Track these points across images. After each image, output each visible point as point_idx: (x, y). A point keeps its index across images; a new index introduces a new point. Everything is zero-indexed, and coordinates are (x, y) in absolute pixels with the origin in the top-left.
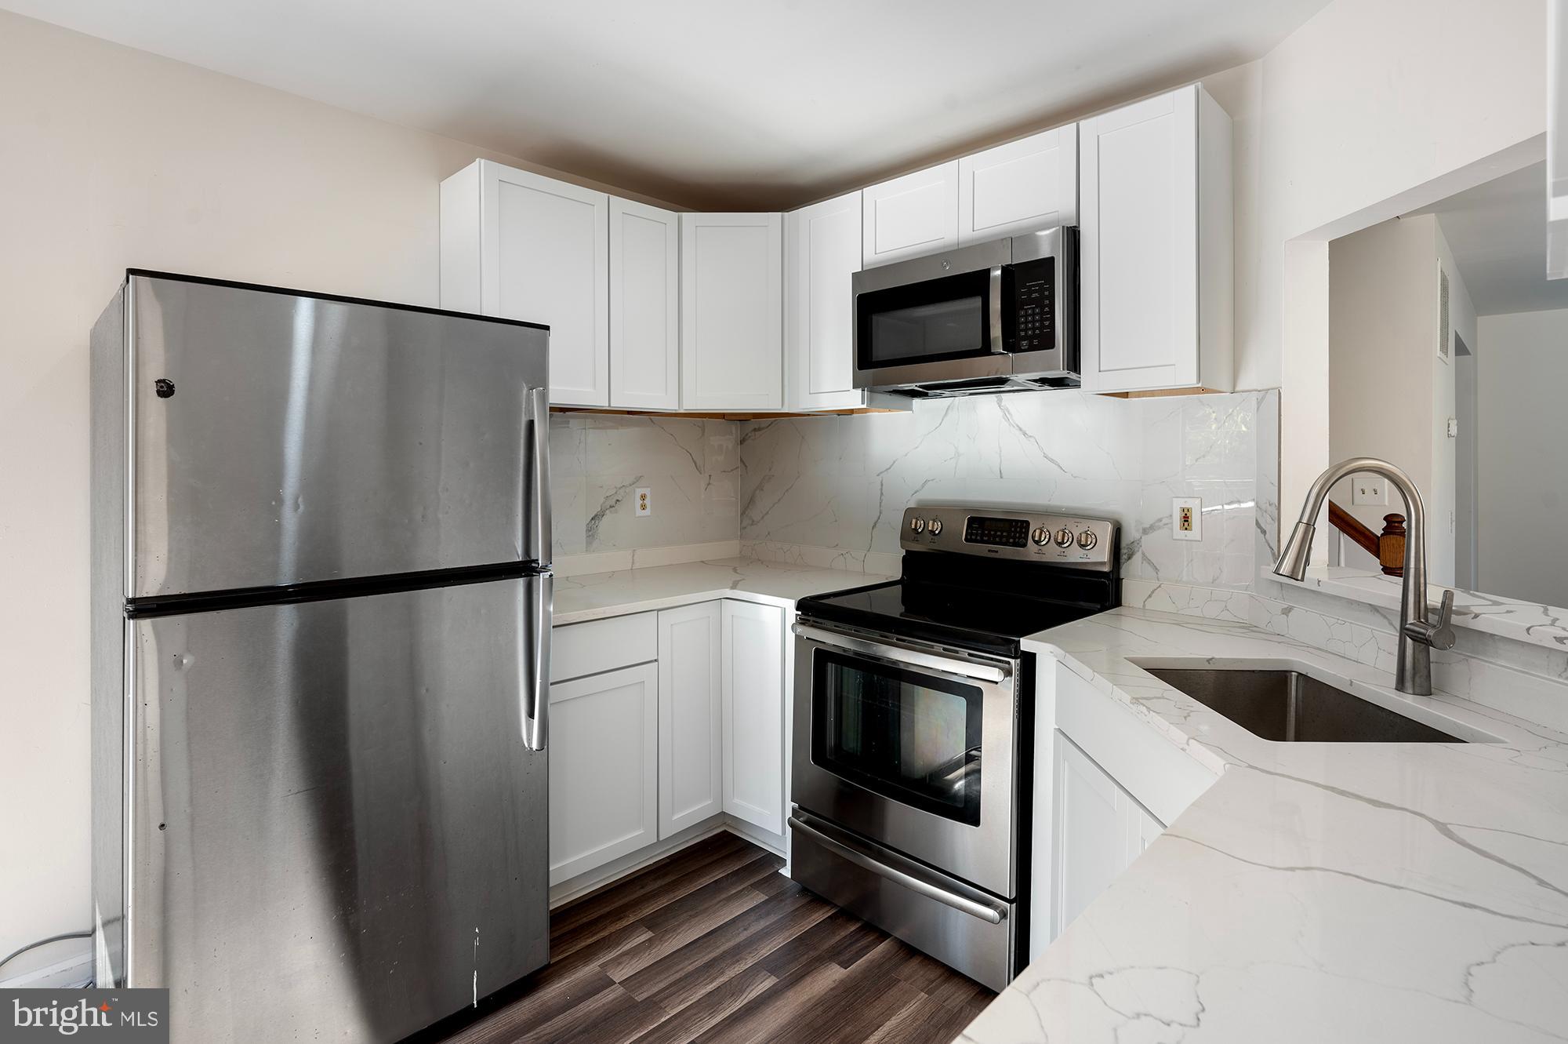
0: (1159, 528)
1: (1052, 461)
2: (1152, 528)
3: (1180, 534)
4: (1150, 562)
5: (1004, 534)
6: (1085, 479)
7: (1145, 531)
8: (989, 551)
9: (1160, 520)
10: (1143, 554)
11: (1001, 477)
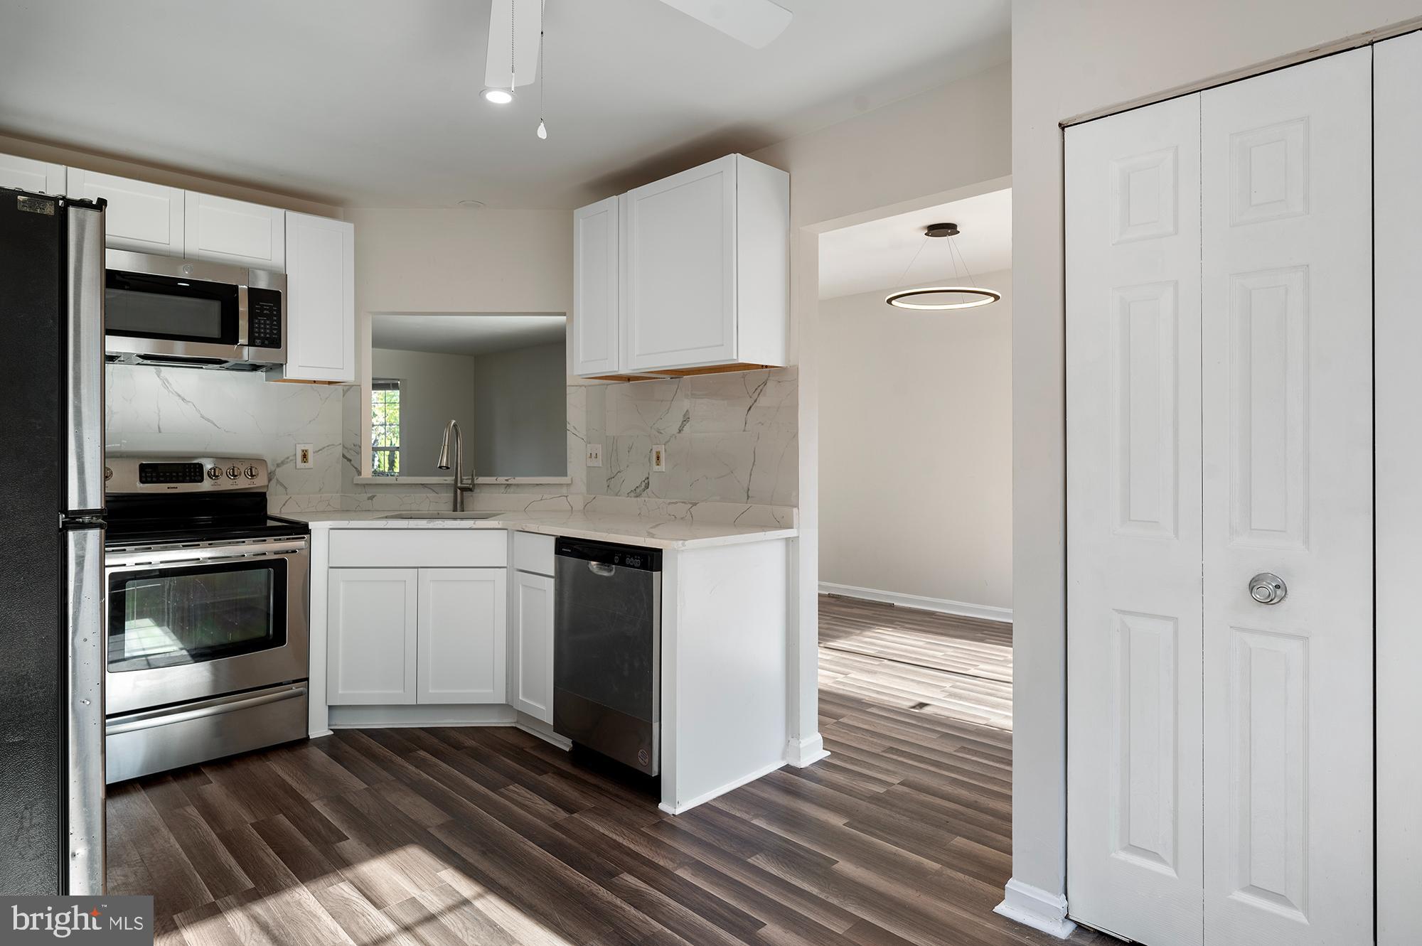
0: (287, 462)
1: (208, 420)
2: (283, 463)
3: (300, 464)
4: (282, 485)
5: (180, 474)
6: (235, 433)
7: (278, 466)
8: (168, 488)
9: (288, 458)
10: (277, 480)
11: (160, 432)
